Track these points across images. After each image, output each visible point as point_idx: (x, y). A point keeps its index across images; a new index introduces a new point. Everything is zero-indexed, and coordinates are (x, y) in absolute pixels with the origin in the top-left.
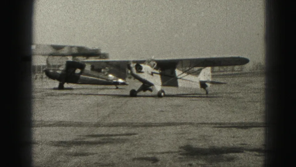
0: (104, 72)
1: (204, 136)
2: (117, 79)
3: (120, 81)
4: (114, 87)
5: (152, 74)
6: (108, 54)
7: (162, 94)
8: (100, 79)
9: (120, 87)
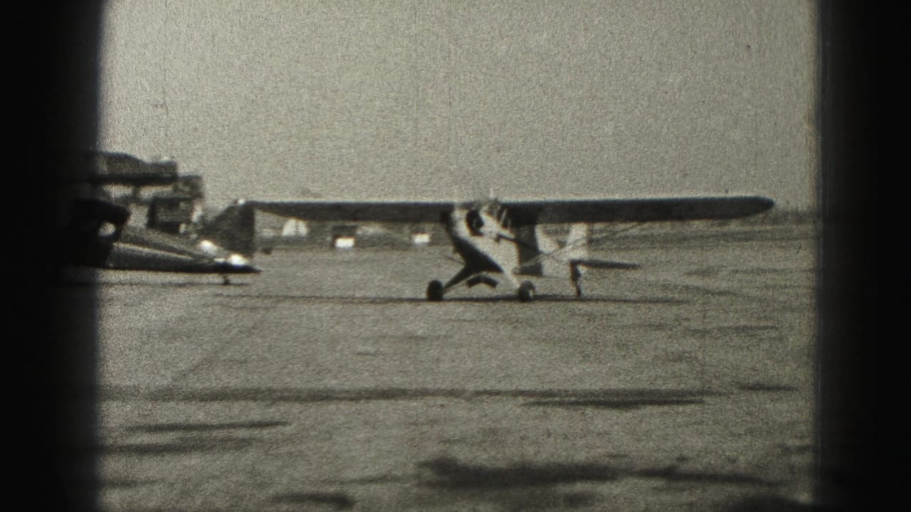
0: (186, 234)
1: (493, 432)
2: (228, 256)
3: (237, 260)
4: (216, 278)
5: (499, 238)
6: (198, 178)
7: (531, 293)
8: (174, 255)
9: (234, 278)
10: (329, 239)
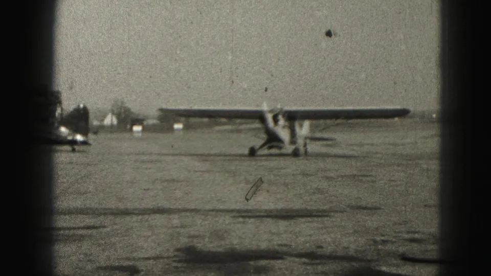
2: (74, 136)
3: (79, 137)
4: (68, 148)
7: (299, 153)
10: (129, 126)
